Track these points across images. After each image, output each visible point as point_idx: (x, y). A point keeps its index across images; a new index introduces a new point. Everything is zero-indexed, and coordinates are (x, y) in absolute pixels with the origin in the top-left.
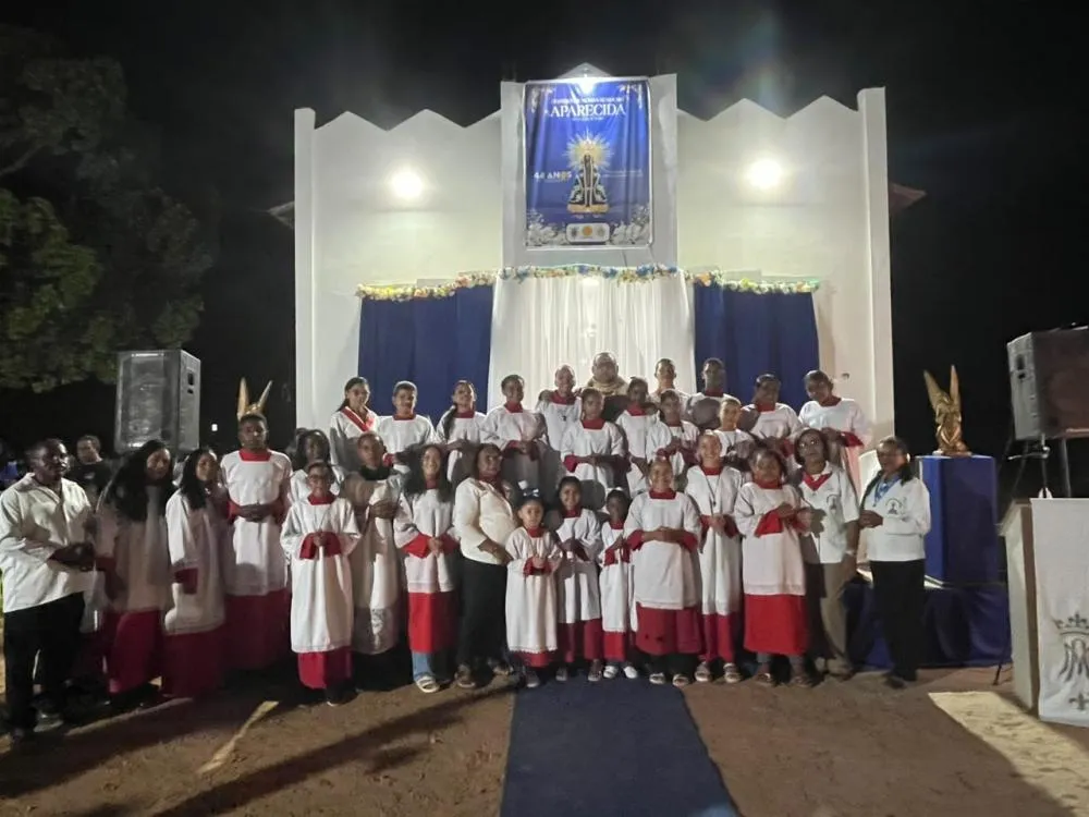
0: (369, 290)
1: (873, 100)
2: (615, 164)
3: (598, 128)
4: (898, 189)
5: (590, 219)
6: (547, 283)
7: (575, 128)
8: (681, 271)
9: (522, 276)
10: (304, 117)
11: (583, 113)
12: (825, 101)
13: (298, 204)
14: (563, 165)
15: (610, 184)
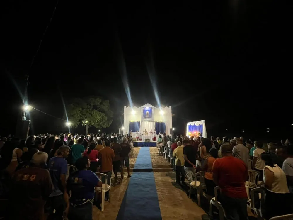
0: (130, 121)
1: (170, 107)
2: (149, 113)
3: (148, 110)
4: (173, 114)
5: (147, 117)
6: (144, 122)
7: (147, 110)
8: (154, 121)
9: (142, 121)
10: (125, 107)
11: (147, 109)
12: (167, 107)
13: (124, 114)
14: (146, 113)
15: (149, 115)
